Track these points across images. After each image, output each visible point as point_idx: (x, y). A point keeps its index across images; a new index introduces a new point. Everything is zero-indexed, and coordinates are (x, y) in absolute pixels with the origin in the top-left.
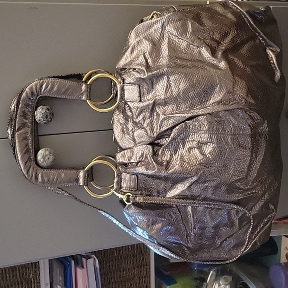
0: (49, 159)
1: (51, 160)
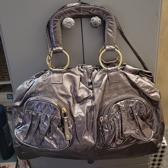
0: (69, 25)
1: (68, 27)
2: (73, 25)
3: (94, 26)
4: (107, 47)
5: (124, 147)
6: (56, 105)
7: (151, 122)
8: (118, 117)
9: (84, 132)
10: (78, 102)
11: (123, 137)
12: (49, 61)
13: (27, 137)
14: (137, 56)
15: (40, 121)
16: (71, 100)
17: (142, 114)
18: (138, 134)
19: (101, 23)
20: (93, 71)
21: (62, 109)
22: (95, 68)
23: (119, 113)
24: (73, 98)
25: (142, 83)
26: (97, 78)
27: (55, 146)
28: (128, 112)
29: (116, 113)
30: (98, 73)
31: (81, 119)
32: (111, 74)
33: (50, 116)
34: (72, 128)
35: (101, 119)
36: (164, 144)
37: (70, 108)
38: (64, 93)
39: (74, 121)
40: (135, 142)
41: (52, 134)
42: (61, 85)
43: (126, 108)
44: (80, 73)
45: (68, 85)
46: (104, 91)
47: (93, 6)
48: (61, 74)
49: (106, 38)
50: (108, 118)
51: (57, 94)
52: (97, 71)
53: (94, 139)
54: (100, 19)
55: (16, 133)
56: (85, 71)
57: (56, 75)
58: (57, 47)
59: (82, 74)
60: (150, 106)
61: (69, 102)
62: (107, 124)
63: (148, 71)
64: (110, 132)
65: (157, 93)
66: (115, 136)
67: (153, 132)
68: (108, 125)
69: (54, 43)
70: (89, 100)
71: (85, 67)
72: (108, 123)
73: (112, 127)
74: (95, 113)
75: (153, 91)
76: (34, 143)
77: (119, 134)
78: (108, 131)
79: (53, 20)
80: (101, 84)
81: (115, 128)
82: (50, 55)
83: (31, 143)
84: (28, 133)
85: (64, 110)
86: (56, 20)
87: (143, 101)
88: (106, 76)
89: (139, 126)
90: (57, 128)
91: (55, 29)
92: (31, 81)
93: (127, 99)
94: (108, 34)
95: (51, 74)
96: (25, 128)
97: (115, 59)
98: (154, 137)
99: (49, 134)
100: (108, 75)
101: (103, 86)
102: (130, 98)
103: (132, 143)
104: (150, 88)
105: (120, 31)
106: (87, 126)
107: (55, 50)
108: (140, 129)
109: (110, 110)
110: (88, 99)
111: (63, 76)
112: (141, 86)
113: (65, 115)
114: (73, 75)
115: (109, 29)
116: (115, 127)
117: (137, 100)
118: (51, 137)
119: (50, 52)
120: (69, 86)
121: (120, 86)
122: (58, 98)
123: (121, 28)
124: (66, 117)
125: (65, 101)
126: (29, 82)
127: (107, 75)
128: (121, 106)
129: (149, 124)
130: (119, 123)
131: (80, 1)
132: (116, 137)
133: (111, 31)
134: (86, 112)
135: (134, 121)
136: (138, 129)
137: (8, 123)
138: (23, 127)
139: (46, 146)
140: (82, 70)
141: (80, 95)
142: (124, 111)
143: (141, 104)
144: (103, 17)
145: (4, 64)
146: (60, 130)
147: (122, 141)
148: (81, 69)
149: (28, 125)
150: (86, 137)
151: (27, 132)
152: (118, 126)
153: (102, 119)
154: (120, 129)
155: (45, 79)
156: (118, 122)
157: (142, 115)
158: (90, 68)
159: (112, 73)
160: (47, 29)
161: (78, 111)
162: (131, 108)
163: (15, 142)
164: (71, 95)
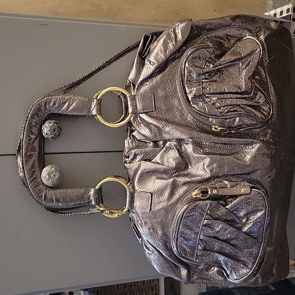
0: (54, 175)
1: (57, 177)
2: (53, 169)
3: (58, 133)
4: (94, 112)
5: (271, 89)
6: (185, 207)
7: (229, 40)
8: (215, 98)
9: (239, 162)
10: (186, 167)
11: (252, 91)
12: (111, 213)
13: (243, 261)
14: (115, 59)
15: (213, 237)
16: (181, 180)
17: (212, 56)
18: (248, 64)
19: (53, 121)
20: (134, 137)
21: (194, 197)
22: (130, 134)
23: (207, 97)
24: (178, 176)
25: (157, 54)
26: (146, 131)
27: (259, 214)
28: (206, 81)
29: (207, 103)
30: (138, 129)
31: (215, 165)
32: (140, 108)
33: (205, 219)
34: (230, 181)
35: (216, 129)
36: (289, 9)
37: (194, 182)
38: (168, 191)
39: (218, 177)
40: (264, 69)
41: (239, 218)
42: (155, 196)
43: (200, 85)
44: (136, 161)
45: (154, 184)
46: (168, 122)
47: (24, 133)
48: (136, 195)
49: (79, 114)
50: (215, 117)
51: (170, 203)
52: (134, 131)
53: (251, 144)
54: (47, 122)
55: (236, 279)
56: (133, 151)
57: (137, 203)
58: (89, 198)
59: (139, 158)
60: (199, 41)
61: (185, 184)
62: (226, 119)
63: (140, 41)
64: (240, 116)
65: (177, 28)
66: (249, 106)
67: (248, 37)
68: (227, 117)
69: (82, 202)
70: (183, 148)
71: (127, 151)
72: (223, 117)
73: (232, 110)
74: (206, 139)
75: (173, 35)
76: (254, 250)
77: (245, 98)
78: (238, 118)
79: (43, 202)
80: (156, 126)
81: (234, 105)
82: (102, 211)
83: (254, 256)
84: (235, 260)
85: (196, 193)
86: (45, 196)
87: (189, 53)
88: (143, 116)
89: (234, 63)
90: (227, 209)
91: (58, 200)
92: (146, 246)
93: (183, 81)
94: (72, 109)
95: (134, 211)
96: (226, 264)
97: (119, 97)
98: (258, 34)
99: (238, 224)
100: (141, 113)
101: (159, 123)
102: (182, 77)
103: (266, 75)
104: (167, 41)
105: (70, 88)
106: (227, 155)
107: (95, 202)
108: (239, 59)
109: (200, 113)
110: (181, 149)
111: (139, 190)
112: (162, 57)
113: (204, 192)
114: (139, 173)
115: (64, 108)
116: (231, 105)
117: (187, 65)
118: (244, 221)
119: (97, 211)
120: (158, 181)
121: (161, 93)
122: (175, 202)
123: (65, 87)
124: (209, 190)
125: (181, 191)
126: (147, 250)
127: (140, 115)
128: (194, 92)
129: (233, 42)
130: (225, 98)
131: (15, 155)
132: (250, 103)
133: (67, 104)
134: (204, 156)
135: (223, 71)
136: (239, 64)
137: (232, 288)
138: (226, 266)
139: (259, 230)
140: (131, 157)
141: (173, 164)
142: (203, 88)
143: (193, 58)
144: (43, 116)
145: (128, 286)
146: (231, 202)
147: (259, 93)
148: (130, 159)
149: (221, 258)
150: (248, 157)
151: (233, 261)
152: (231, 100)
153: (217, 127)
154: (236, 96)
155: (143, 222)
156: (223, 100)
157: (214, 57)
158: (129, 143)
159: (138, 106)
160: (58, 213)
161: (201, 168)
162: (199, 75)
163: (253, 283)
164: (173, 179)
